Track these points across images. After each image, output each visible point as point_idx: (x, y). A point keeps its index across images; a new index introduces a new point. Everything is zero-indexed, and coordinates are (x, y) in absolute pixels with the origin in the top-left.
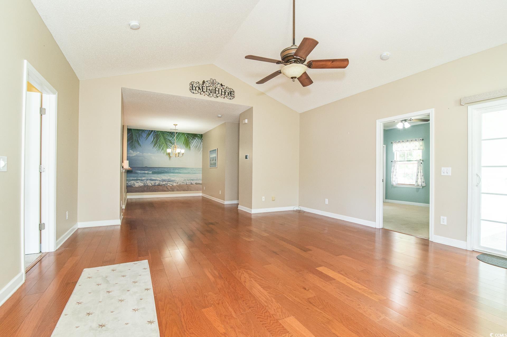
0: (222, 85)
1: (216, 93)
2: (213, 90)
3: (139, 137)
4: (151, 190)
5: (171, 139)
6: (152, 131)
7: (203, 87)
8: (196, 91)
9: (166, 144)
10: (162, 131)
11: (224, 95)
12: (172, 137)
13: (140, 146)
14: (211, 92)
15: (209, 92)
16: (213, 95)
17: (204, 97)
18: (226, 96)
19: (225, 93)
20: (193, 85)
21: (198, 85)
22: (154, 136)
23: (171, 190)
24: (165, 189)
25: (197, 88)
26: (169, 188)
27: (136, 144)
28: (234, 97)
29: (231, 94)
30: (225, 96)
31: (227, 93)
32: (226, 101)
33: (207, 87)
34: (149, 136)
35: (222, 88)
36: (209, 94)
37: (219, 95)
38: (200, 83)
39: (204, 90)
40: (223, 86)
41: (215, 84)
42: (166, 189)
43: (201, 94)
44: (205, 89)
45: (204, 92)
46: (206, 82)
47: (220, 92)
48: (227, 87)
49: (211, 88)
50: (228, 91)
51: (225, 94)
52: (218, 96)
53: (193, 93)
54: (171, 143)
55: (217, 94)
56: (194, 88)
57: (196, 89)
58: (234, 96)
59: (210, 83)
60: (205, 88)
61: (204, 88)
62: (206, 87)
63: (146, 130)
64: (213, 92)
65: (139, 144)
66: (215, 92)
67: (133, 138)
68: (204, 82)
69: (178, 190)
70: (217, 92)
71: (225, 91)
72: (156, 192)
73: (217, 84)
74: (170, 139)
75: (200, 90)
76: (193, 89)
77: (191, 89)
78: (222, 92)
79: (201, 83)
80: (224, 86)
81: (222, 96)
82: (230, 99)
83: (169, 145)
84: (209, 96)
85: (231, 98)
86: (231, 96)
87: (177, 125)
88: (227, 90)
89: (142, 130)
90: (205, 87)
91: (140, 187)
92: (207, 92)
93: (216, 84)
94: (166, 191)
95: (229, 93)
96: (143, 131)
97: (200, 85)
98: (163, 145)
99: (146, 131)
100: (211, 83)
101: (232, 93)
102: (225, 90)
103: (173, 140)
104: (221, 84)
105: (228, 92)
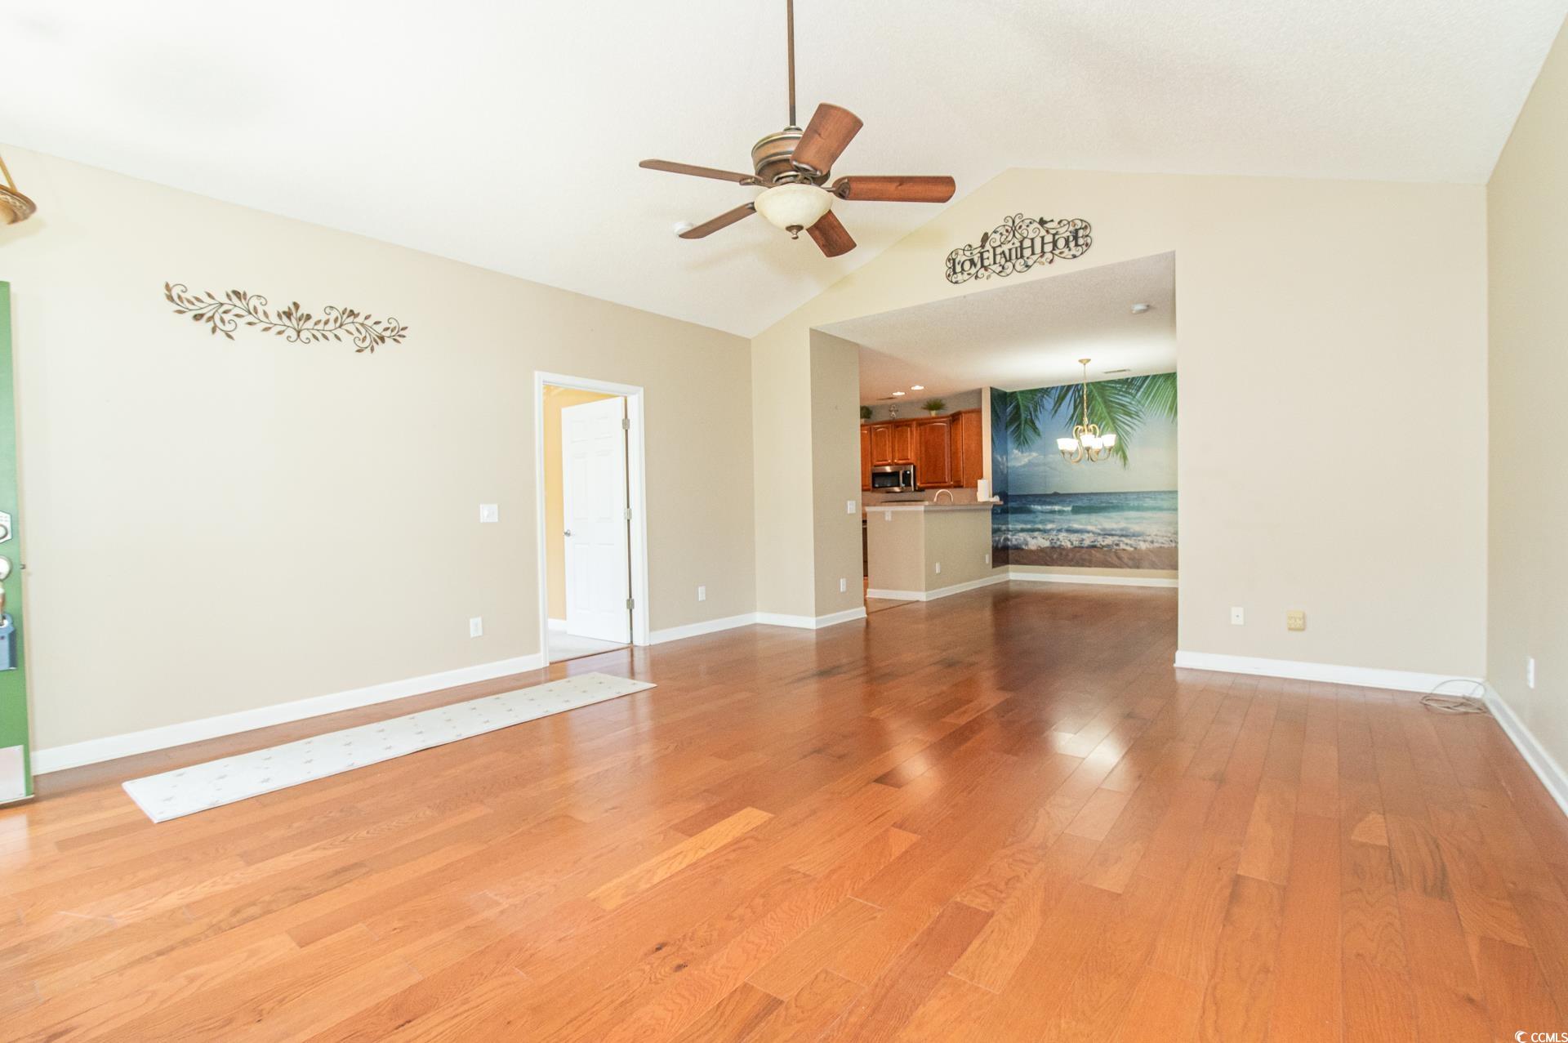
0: (1042, 222)
1: (1022, 257)
2: (1013, 252)
3: (1035, 410)
4: (1072, 560)
5: (1128, 400)
6: (1069, 387)
7: (982, 254)
8: (962, 274)
9: (1113, 420)
10: (1099, 383)
11: (1051, 252)
12: (1132, 394)
13: (1039, 435)
14: (1006, 261)
15: (1003, 260)
16: (1014, 266)
17: (989, 284)
18: (1057, 252)
19: (1055, 243)
20: (954, 260)
21: (968, 253)
22: (1075, 401)
23: (1130, 563)
24: (1110, 559)
25: (967, 265)
26: (1123, 555)
27: (1030, 433)
28: (1087, 245)
29: (1076, 238)
30: (1053, 254)
31: (1061, 243)
32: (1063, 267)
33: (994, 248)
34: (1060, 404)
35: (1043, 233)
36: (1000, 269)
37: (1035, 257)
38: (974, 247)
39: (986, 263)
40: (1046, 222)
41: (1020, 227)
42: (1115, 558)
43: (977, 277)
44: (988, 258)
45: (986, 268)
46: (994, 236)
47: (1038, 249)
48: (1060, 222)
49: (1006, 248)
50: (1064, 232)
51: (1054, 249)
52: (1030, 262)
53: (956, 282)
54: (1129, 414)
55: (1028, 258)
56: (958, 269)
57: (963, 269)
58: (1089, 241)
59: (1005, 233)
60: (989, 255)
61: (986, 255)
62: (991, 251)
63: (1053, 388)
64: (1014, 256)
65: (1035, 429)
66: (1019, 256)
67: (1020, 416)
68: (985, 238)
69: (1153, 566)
70: (1027, 252)
71: (1054, 238)
72: (1083, 566)
73: (1028, 226)
74: (1126, 400)
75: (975, 266)
76: (955, 273)
77: (949, 275)
78: (1043, 244)
79: (977, 243)
80: (1052, 221)
81: (1043, 259)
82: (1074, 256)
83: (1121, 421)
84: (1003, 274)
85: (1078, 254)
86: (1077, 245)
87: (1089, 360)
88: (1062, 230)
89: (1042, 389)
90: (988, 251)
91: (1042, 550)
92: (995, 263)
93: (1024, 227)
94: (1117, 567)
95: (1071, 238)
96: (1045, 391)
97: (975, 252)
98: (1104, 423)
99: (1053, 391)
100: (1007, 231)
101: (1081, 233)
102: (1054, 235)
103: (1133, 403)
104: (1041, 219)
105: (1065, 235)
